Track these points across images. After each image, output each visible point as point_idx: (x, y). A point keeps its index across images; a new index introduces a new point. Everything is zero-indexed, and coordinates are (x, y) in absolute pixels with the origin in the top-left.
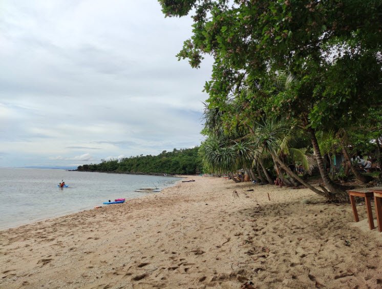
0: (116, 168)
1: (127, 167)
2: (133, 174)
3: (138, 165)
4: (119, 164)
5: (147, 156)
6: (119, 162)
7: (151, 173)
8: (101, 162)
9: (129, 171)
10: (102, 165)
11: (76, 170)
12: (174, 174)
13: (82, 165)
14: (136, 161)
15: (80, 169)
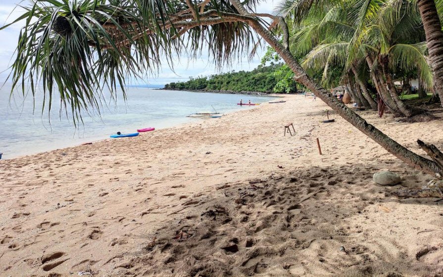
0: (205, 86)
1: (217, 85)
2: (223, 92)
3: (228, 83)
4: (208, 82)
5: (240, 71)
6: (208, 79)
7: (242, 92)
8: (189, 80)
9: (219, 89)
10: (189, 83)
11: (163, 89)
12: (269, 93)
13: (169, 83)
14: (226, 77)
15: (167, 87)
